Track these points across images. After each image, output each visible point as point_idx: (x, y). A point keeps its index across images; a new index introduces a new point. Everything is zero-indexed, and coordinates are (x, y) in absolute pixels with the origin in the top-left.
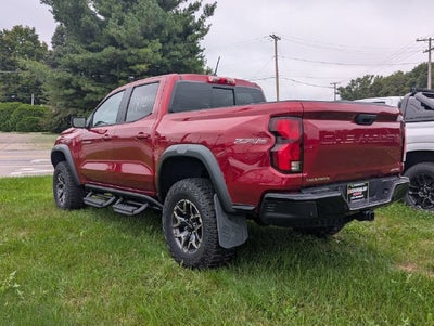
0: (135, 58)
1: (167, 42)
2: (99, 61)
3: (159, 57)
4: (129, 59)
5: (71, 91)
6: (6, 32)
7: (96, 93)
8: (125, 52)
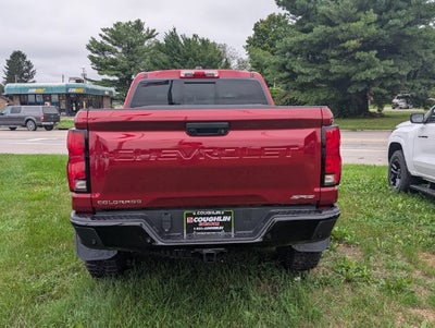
0: (346, 34)
1: (386, 11)
2: (311, 42)
3: (373, 29)
4: (340, 36)
5: (286, 74)
6: (262, 21)
7: (307, 75)
8: (336, 29)
